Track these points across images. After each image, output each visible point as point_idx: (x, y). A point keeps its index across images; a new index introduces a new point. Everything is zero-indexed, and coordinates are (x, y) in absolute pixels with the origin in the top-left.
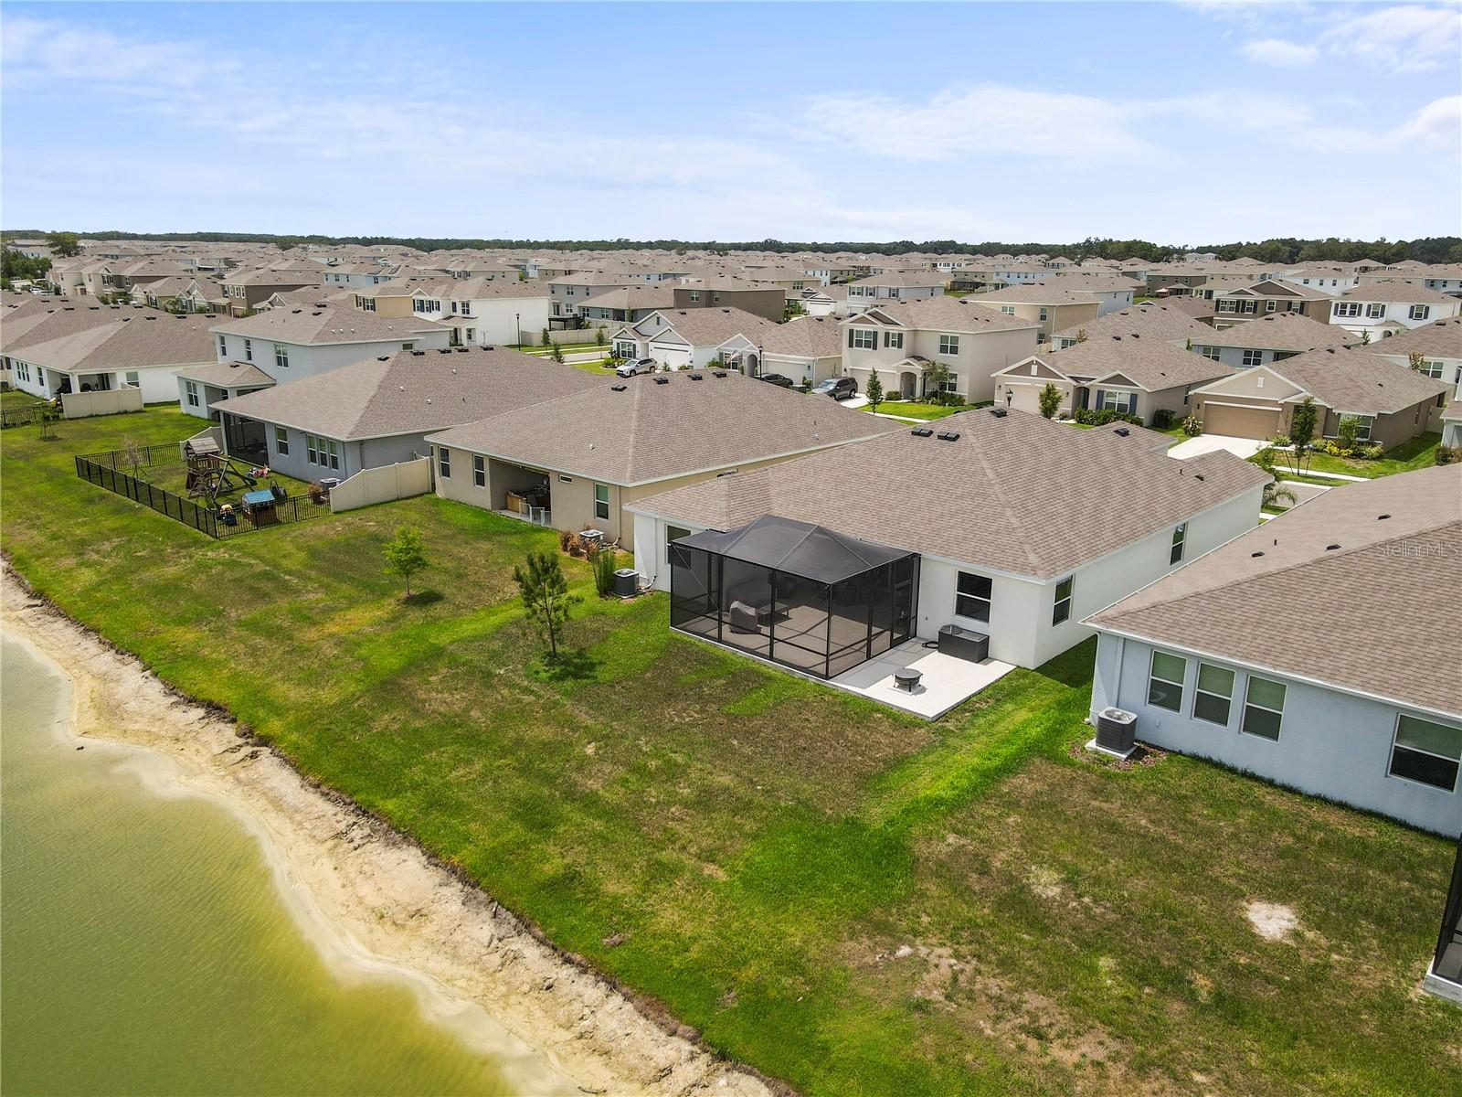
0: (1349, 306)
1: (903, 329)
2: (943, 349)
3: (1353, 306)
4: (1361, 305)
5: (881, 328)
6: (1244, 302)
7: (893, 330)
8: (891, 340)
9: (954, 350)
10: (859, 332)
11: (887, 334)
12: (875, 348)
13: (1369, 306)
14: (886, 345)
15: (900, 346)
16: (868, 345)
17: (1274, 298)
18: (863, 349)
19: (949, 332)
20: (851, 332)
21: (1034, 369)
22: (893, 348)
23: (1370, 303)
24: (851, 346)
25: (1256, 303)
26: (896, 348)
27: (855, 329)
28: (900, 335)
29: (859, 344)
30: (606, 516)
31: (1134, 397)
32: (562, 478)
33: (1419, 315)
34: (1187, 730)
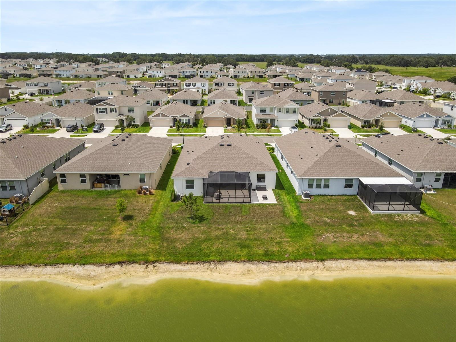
1: (117, 107)
2: (129, 111)
3: (189, 84)
4: (191, 84)
5: (108, 107)
6: (162, 84)
7: (112, 107)
8: (112, 110)
9: (133, 111)
10: (100, 109)
11: (111, 109)
12: (107, 113)
13: (193, 84)
14: (111, 112)
15: (116, 112)
16: (104, 112)
17: (169, 82)
18: (102, 113)
19: (131, 107)
20: (97, 109)
21: (161, 115)
22: (113, 113)
24: (97, 113)
25: (166, 84)
26: (114, 113)
27: (98, 108)
28: (115, 109)
29: (100, 112)
30: (145, 182)
31: (189, 120)
32: (124, 174)
33: (203, 86)
34: (315, 191)
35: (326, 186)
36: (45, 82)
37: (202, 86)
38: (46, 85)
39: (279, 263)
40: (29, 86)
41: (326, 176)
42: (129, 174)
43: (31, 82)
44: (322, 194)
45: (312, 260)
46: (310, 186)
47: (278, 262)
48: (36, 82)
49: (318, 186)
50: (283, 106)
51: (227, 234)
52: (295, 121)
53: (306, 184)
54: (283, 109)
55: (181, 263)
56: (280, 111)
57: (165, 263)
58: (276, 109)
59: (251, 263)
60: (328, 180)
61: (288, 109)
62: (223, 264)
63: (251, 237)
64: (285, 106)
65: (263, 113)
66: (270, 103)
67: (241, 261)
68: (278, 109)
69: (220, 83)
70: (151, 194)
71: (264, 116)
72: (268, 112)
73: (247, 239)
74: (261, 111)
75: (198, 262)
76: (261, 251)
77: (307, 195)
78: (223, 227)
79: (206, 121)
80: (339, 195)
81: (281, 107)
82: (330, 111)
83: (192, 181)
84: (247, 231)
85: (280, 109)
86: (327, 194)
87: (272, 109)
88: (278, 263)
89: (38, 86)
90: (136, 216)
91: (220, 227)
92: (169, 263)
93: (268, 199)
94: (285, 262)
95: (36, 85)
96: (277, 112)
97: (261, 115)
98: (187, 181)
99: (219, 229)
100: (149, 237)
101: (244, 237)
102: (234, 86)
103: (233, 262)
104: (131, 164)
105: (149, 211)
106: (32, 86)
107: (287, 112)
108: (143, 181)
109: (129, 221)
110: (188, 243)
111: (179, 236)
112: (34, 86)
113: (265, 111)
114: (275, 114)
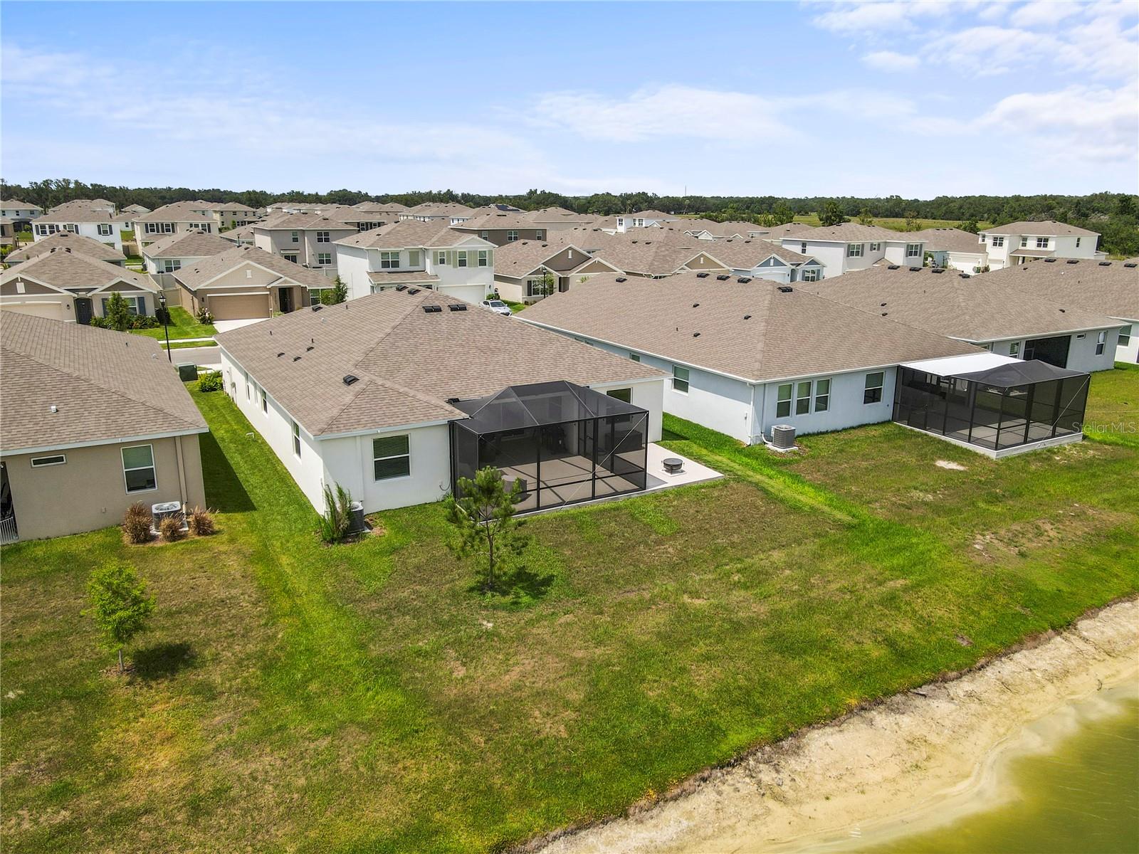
0: (47, 226)
21: (21, 287)
30: (151, 483)
31: (141, 300)
32: (36, 462)
35: (822, 404)
37: (99, 233)
41: (823, 367)
42: (61, 459)
44: (811, 431)
47: (965, 674)
49: (803, 408)
50: (451, 245)
52: (487, 288)
53: (773, 399)
54: (449, 253)
56: (442, 262)
58: (431, 254)
60: (825, 384)
61: (463, 254)
62: (798, 748)
63: (781, 604)
64: (455, 245)
65: (391, 269)
66: (408, 240)
67: (850, 711)
68: (435, 254)
69: (162, 225)
70: (205, 533)
71: (395, 277)
72: (405, 263)
74: (385, 264)
76: (875, 650)
77: (788, 438)
78: (647, 595)
80: (853, 428)
81: (443, 248)
83: (401, 443)
85: (442, 254)
87: (415, 256)
88: (964, 678)
90: (207, 643)
91: (633, 596)
93: (685, 471)
94: (983, 667)
96: (435, 263)
97: (386, 276)
98: (381, 445)
99: (645, 605)
100: (367, 727)
104: (62, 411)
105: (255, 604)
107: (462, 263)
108: (141, 480)
109: (180, 676)
110: (576, 696)
111: (507, 677)
113: (396, 264)
114: (428, 270)
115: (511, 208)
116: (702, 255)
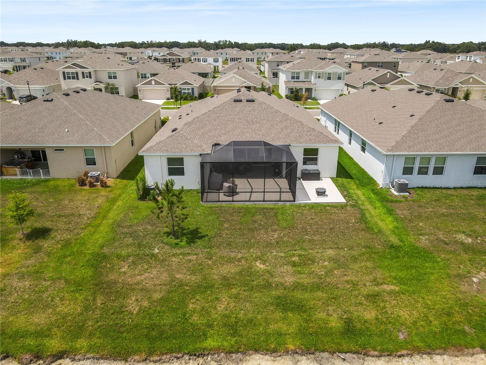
0: (197, 59)
1: (91, 70)
2: (110, 77)
3: (198, 59)
4: (200, 59)
5: (80, 70)
6: (166, 59)
7: (85, 71)
8: (85, 75)
9: (115, 77)
10: (68, 73)
11: (83, 73)
12: (78, 79)
13: (203, 59)
14: (84, 77)
15: (91, 77)
16: (73, 78)
17: (174, 57)
18: (72, 80)
19: (112, 70)
20: (64, 73)
21: (153, 82)
22: (87, 79)
23: (203, 58)
24: (65, 79)
25: (170, 59)
26: (89, 79)
27: (66, 71)
28: (90, 73)
29: (69, 78)
31: (193, 89)
32: (55, 150)
33: (216, 61)
34: (415, 180)
35: (439, 171)
36: (22, 57)
37: (214, 62)
38: (23, 61)
39: (387, 359)
40: (4, 62)
41: (441, 149)
43: (5, 57)
44: (428, 186)
45: (471, 351)
46: (408, 171)
47: (385, 356)
48: (11, 57)
49: (423, 171)
50: (324, 70)
51: (249, 272)
52: (340, 91)
53: (400, 165)
54: (323, 73)
55: (129, 360)
56: (319, 77)
57: (88, 358)
58: (314, 74)
59: (312, 356)
60: (443, 159)
61: (330, 74)
62: (241, 360)
63: (305, 280)
64: (326, 69)
65: (295, 80)
66: (306, 66)
67: (287, 352)
68: (316, 73)
69: (236, 58)
71: (297, 84)
72: (302, 78)
73: (296, 286)
74: (293, 78)
75: (174, 354)
76: (335, 323)
77: (403, 188)
78: (240, 255)
79: (216, 90)
80: (462, 188)
81: (320, 71)
82: (388, 76)
83: (180, 161)
84: (294, 265)
85: (320, 74)
86: (439, 186)
87: (307, 74)
88: (383, 358)
89: (13, 61)
91: (232, 255)
92: (98, 359)
93: (327, 196)
94: (403, 356)
95: (11, 61)
96: (316, 78)
97: (292, 83)
98: (171, 161)
99: (231, 261)
101: (289, 280)
102: (253, 62)
103: (266, 354)
104: (69, 131)
106: (7, 61)
107: (329, 78)
109: (36, 241)
110: (157, 296)
111: (139, 277)
112: (9, 61)
113: (298, 78)
114: (312, 81)
115: (403, 50)
116: (472, 77)
